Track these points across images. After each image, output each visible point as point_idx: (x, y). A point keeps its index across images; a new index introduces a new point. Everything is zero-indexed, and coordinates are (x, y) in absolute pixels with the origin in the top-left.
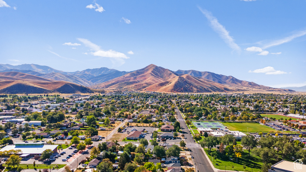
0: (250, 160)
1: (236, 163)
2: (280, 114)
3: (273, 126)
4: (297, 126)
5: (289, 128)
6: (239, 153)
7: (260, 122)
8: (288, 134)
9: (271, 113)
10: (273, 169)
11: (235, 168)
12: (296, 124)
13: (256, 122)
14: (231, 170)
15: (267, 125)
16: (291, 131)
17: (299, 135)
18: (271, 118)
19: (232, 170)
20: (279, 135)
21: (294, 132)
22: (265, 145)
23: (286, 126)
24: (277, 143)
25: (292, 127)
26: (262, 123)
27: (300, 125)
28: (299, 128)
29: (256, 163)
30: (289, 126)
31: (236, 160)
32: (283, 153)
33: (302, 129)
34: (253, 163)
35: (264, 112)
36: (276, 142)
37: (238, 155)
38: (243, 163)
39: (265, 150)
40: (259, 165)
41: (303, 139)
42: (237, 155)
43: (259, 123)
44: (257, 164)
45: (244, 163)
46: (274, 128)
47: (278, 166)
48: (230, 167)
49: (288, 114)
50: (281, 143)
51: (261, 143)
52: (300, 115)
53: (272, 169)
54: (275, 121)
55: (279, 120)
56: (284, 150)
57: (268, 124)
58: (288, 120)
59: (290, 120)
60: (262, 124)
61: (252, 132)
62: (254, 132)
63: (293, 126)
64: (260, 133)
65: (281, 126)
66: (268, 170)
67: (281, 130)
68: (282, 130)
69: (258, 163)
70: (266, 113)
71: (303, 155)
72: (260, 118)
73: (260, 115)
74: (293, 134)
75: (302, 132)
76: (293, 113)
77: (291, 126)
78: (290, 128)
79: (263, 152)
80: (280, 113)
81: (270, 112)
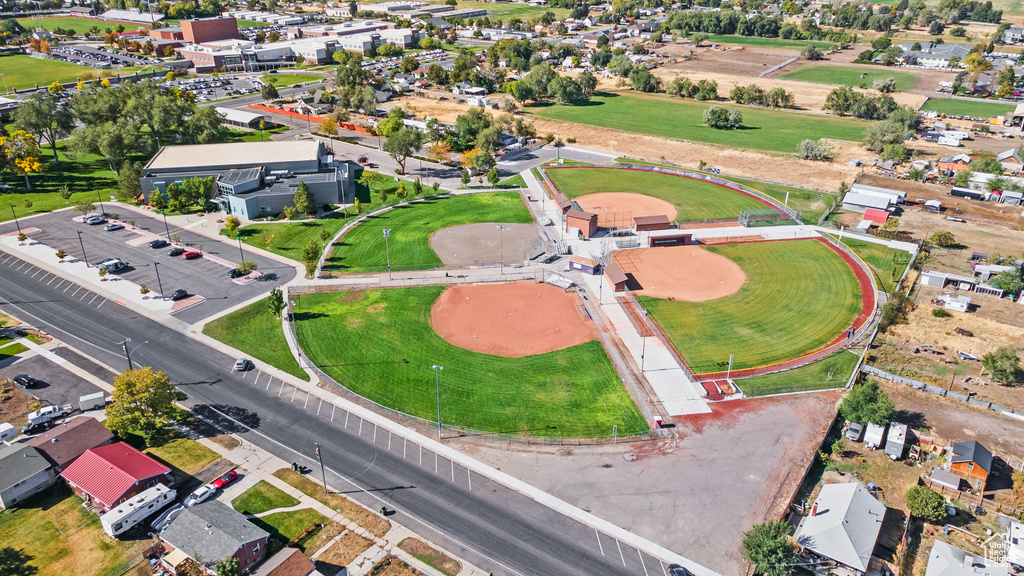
0: (66, 174)
1: (29, 192)
2: (77, 14)
3: (77, 58)
4: (150, 48)
5: (128, 59)
6: (28, 159)
7: (28, 51)
8: (134, 74)
9: (45, 11)
10: (151, 174)
11: (37, 205)
12: (143, 42)
13: (15, 52)
14: (25, 215)
15: (56, 56)
16: (139, 67)
17: (165, 73)
18: (59, 31)
19: (31, 214)
20: (112, 83)
21: (150, 68)
22: (98, 118)
23: (117, 53)
24: (131, 103)
25: (136, 54)
26: (40, 51)
27: (156, 44)
28: (154, 54)
29: (88, 175)
30: (125, 51)
31: (25, 185)
32: (156, 128)
33: (164, 56)
34: (79, 179)
35: (22, 12)
36: (125, 103)
37: (28, 167)
38: (50, 188)
39: (111, 131)
40: (99, 178)
41: (180, 84)
42: (23, 166)
43: (25, 53)
44: (93, 179)
45: (52, 186)
46: (86, 64)
47: (160, 161)
48: (22, 208)
49: (103, 11)
50: (142, 101)
51: (86, 114)
52: (141, 12)
53: (149, 176)
54: (76, 39)
55: (87, 35)
56: (156, 118)
57: (60, 51)
58: (114, 31)
59: (121, 30)
60: (41, 56)
61: (21, 87)
62: (28, 86)
63: (138, 51)
64: (53, 85)
65: (101, 52)
66: (138, 181)
67: (108, 67)
68: (112, 66)
69: (96, 174)
70: (30, 15)
71: (207, 122)
72: (19, 33)
73: (17, 25)
74: (147, 72)
75: (170, 64)
76: (118, 8)
77: (129, 50)
78: (131, 55)
79: (106, 136)
80: (74, 9)
81: (43, 8)
